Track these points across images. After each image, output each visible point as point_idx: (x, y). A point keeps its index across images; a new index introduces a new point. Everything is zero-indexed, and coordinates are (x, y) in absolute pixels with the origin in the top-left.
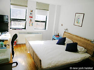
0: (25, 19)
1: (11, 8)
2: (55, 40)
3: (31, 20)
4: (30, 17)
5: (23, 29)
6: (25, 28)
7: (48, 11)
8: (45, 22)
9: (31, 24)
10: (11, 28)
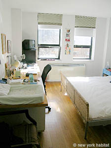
0: (58, 44)
1: (39, 29)
2: (107, 76)
3: (68, 45)
4: (66, 40)
5: (56, 59)
6: (59, 59)
7: (94, 29)
8: (90, 47)
9: (68, 50)
10: (38, 59)
